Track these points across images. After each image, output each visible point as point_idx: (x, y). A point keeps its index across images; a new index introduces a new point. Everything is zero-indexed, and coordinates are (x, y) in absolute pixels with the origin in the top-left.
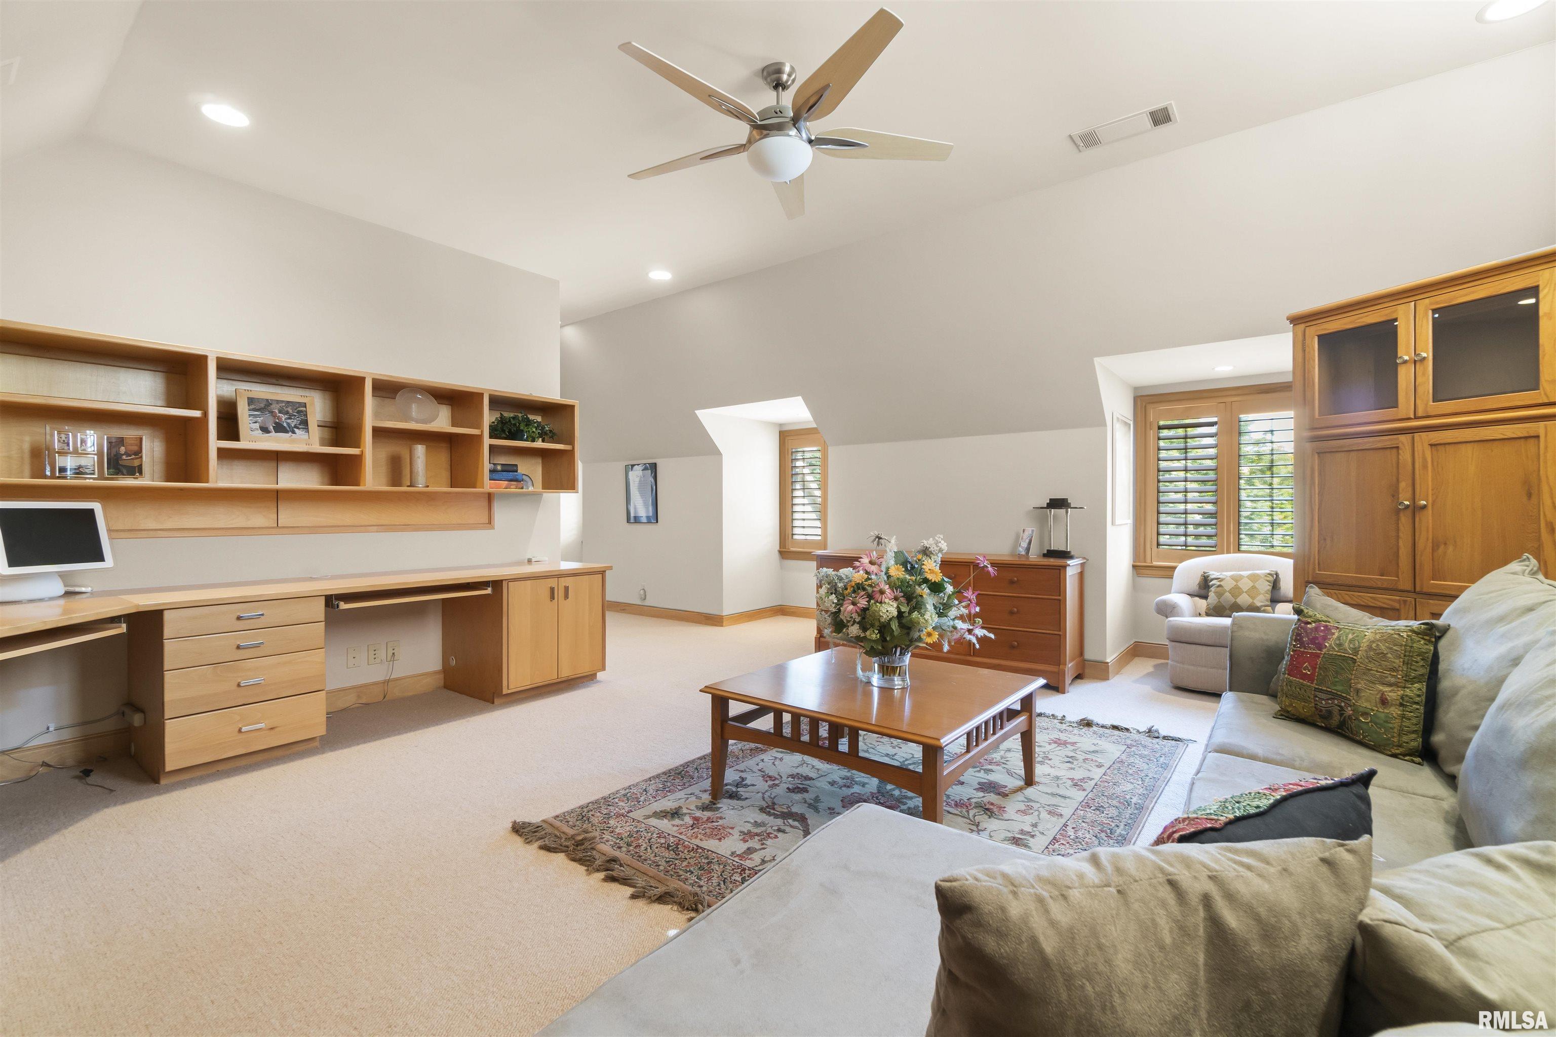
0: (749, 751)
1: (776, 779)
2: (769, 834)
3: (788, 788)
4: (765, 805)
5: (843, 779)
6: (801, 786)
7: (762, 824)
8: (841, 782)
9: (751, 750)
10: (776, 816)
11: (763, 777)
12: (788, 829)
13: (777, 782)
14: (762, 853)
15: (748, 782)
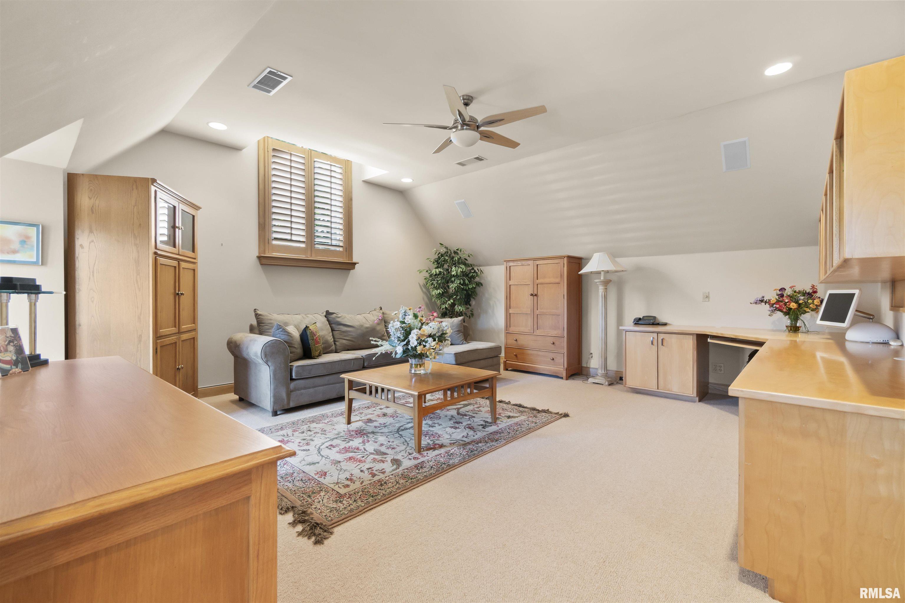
0: (482, 441)
1: (467, 427)
2: (472, 411)
3: (462, 423)
4: (473, 418)
5: (434, 426)
6: (456, 424)
7: (474, 413)
8: (436, 425)
9: (481, 442)
10: (469, 415)
11: (474, 429)
12: (465, 412)
13: (467, 426)
14: (474, 407)
15: (481, 427)
